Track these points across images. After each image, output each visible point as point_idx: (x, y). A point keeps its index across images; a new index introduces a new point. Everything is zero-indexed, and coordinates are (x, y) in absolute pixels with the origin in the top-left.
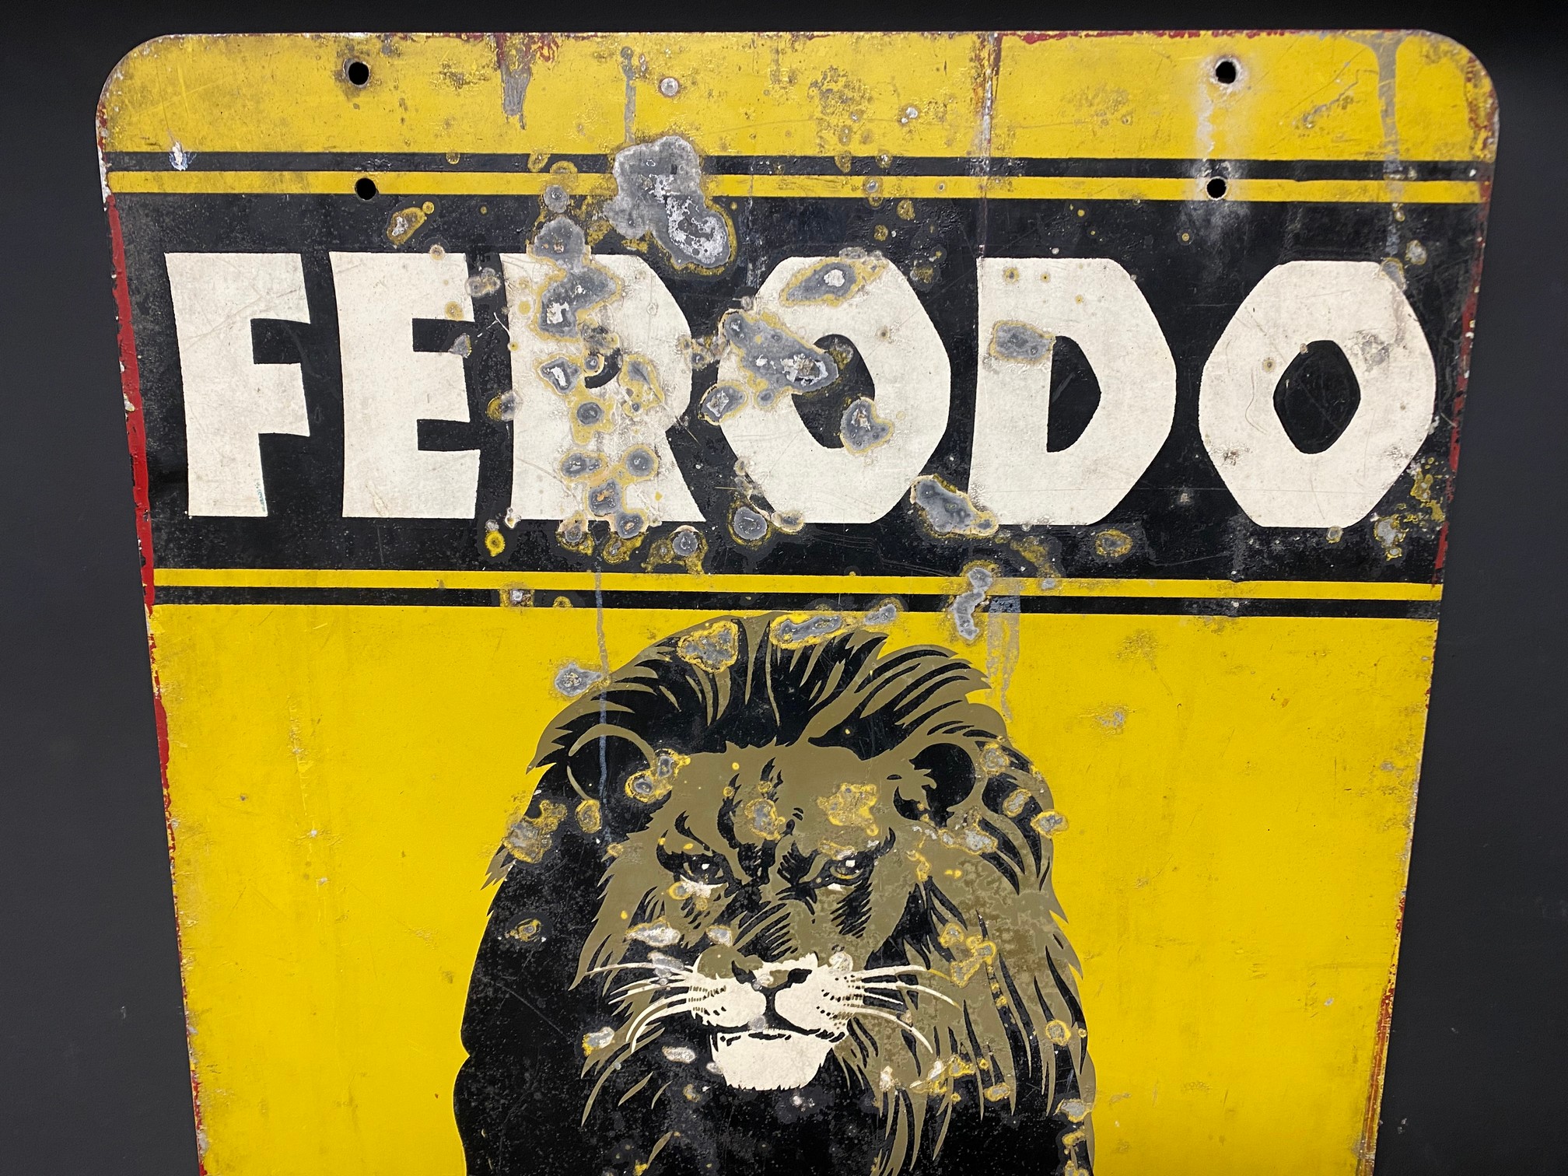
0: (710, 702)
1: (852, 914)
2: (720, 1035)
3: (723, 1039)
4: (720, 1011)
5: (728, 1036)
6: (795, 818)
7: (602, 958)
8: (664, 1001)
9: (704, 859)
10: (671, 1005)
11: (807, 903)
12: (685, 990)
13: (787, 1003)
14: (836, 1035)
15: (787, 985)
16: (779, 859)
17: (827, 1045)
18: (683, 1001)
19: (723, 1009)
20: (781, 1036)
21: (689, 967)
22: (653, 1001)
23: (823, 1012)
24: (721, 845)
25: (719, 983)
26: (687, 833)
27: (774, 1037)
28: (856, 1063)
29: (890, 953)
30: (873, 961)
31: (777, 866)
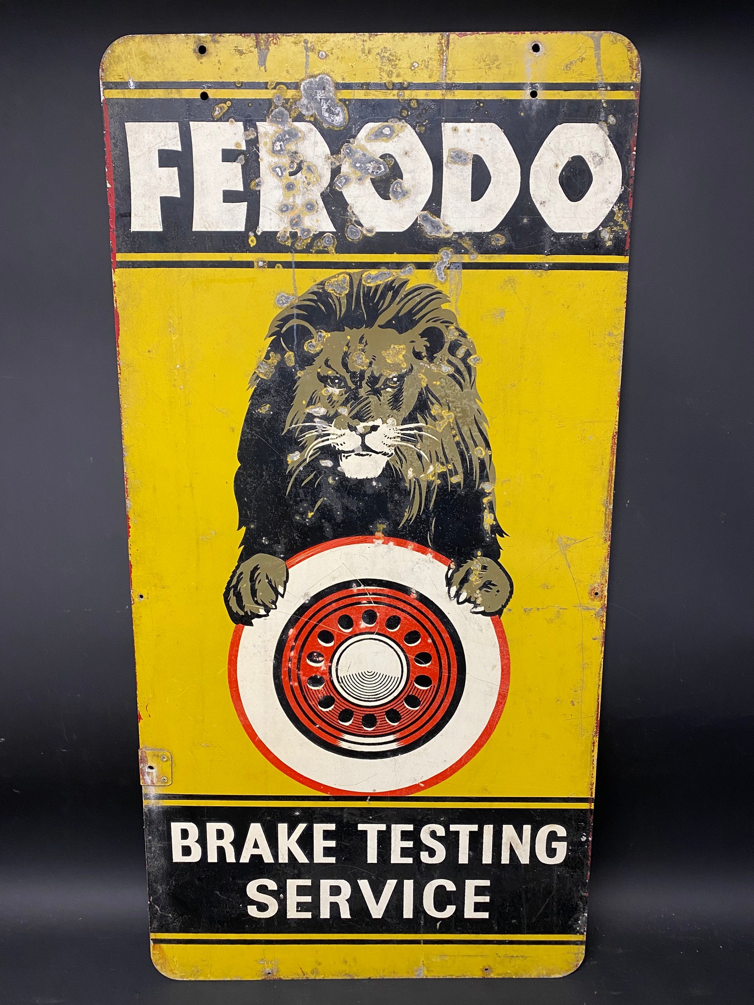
0: (338, 310)
1: (396, 401)
2: (343, 454)
3: (344, 456)
4: (343, 444)
5: (346, 455)
6: (373, 360)
7: (294, 422)
8: (320, 440)
9: (336, 378)
10: (323, 441)
11: (378, 397)
12: (329, 435)
13: (370, 440)
14: (390, 454)
15: (370, 432)
16: (366, 378)
17: (386, 458)
18: (328, 440)
19: (344, 443)
20: (367, 455)
21: (330, 425)
22: (316, 439)
23: (384, 444)
24: (343, 372)
25: (343, 431)
26: (329, 367)
27: (365, 455)
28: (398, 466)
29: (411, 418)
30: (404, 422)
31: (365, 381)
